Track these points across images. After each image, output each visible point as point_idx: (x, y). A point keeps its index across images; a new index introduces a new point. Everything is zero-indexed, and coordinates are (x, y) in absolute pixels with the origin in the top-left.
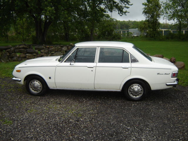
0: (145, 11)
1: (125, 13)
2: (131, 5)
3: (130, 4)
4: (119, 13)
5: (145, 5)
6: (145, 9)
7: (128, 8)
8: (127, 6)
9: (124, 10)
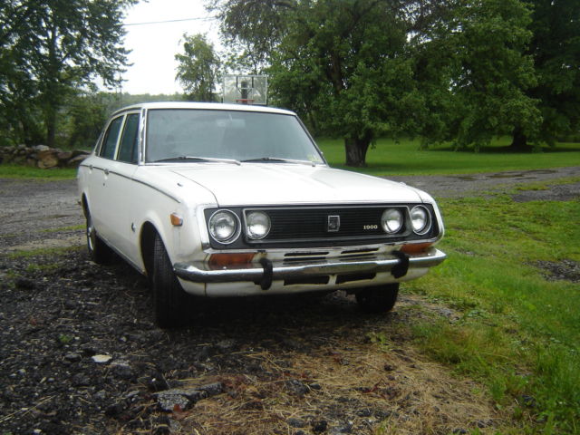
0: (183, 74)
1: (119, 81)
2: (131, 65)
3: (127, 63)
4: (105, 84)
5: (182, 59)
6: (182, 69)
7: (123, 71)
8: (122, 67)
9: (117, 76)
